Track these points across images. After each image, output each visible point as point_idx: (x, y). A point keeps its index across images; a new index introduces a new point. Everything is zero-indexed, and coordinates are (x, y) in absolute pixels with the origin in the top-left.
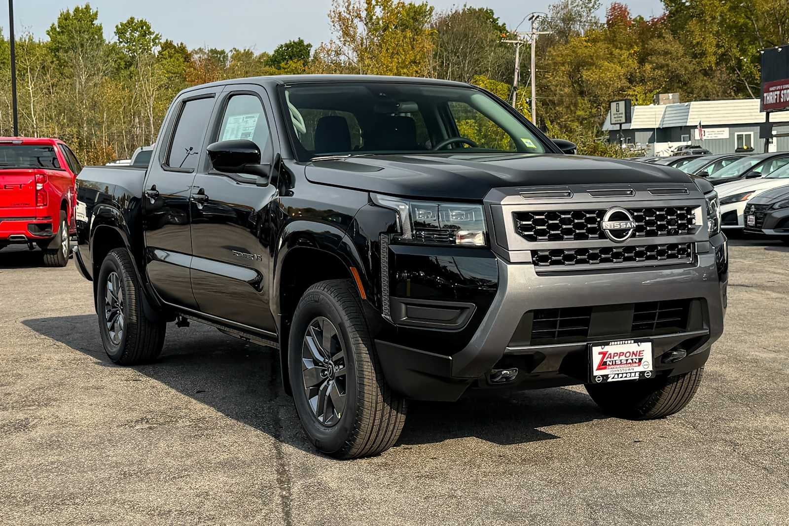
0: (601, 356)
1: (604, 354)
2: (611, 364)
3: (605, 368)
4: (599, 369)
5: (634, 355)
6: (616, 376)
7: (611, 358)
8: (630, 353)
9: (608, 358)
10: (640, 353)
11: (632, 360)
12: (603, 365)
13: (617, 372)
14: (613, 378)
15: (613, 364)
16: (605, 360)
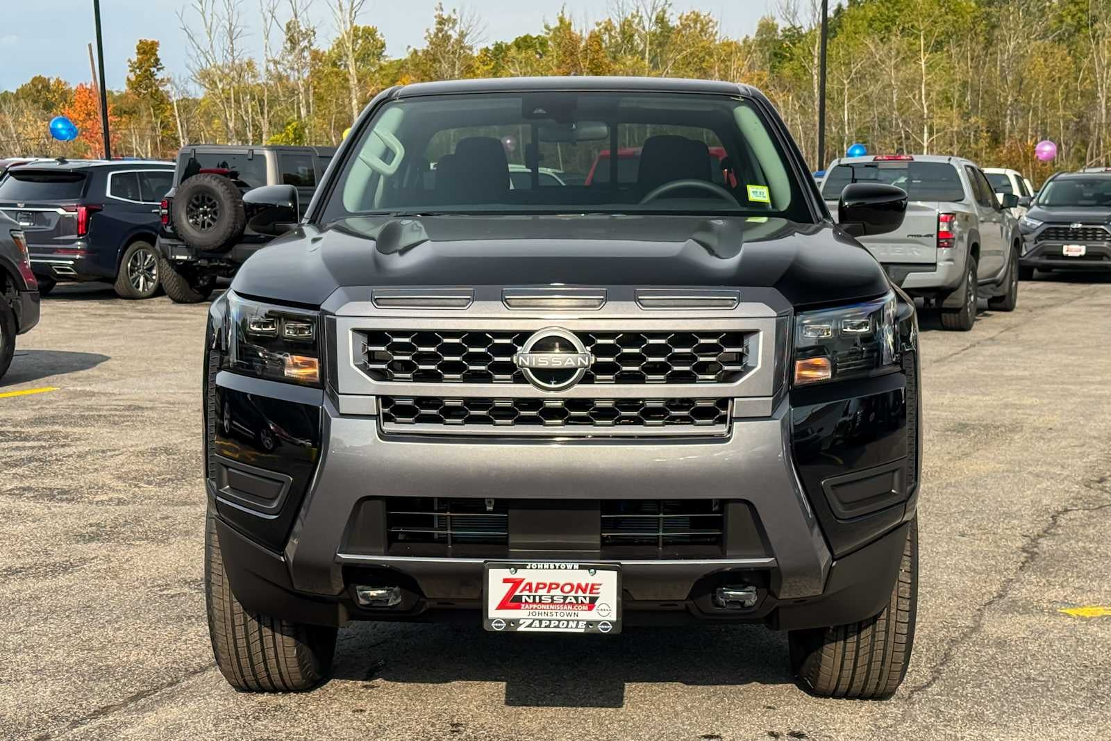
0: (510, 585)
1: (516, 583)
2: (531, 600)
3: (518, 608)
4: (502, 606)
5: (580, 591)
6: (537, 623)
7: (530, 590)
8: (572, 586)
9: (524, 589)
10: (592, 588)
11: (576, 598)
12: (512, 601)
13: (540, 617)
14: (530, 626)
15: (534, 602)
16: (517, 593)
